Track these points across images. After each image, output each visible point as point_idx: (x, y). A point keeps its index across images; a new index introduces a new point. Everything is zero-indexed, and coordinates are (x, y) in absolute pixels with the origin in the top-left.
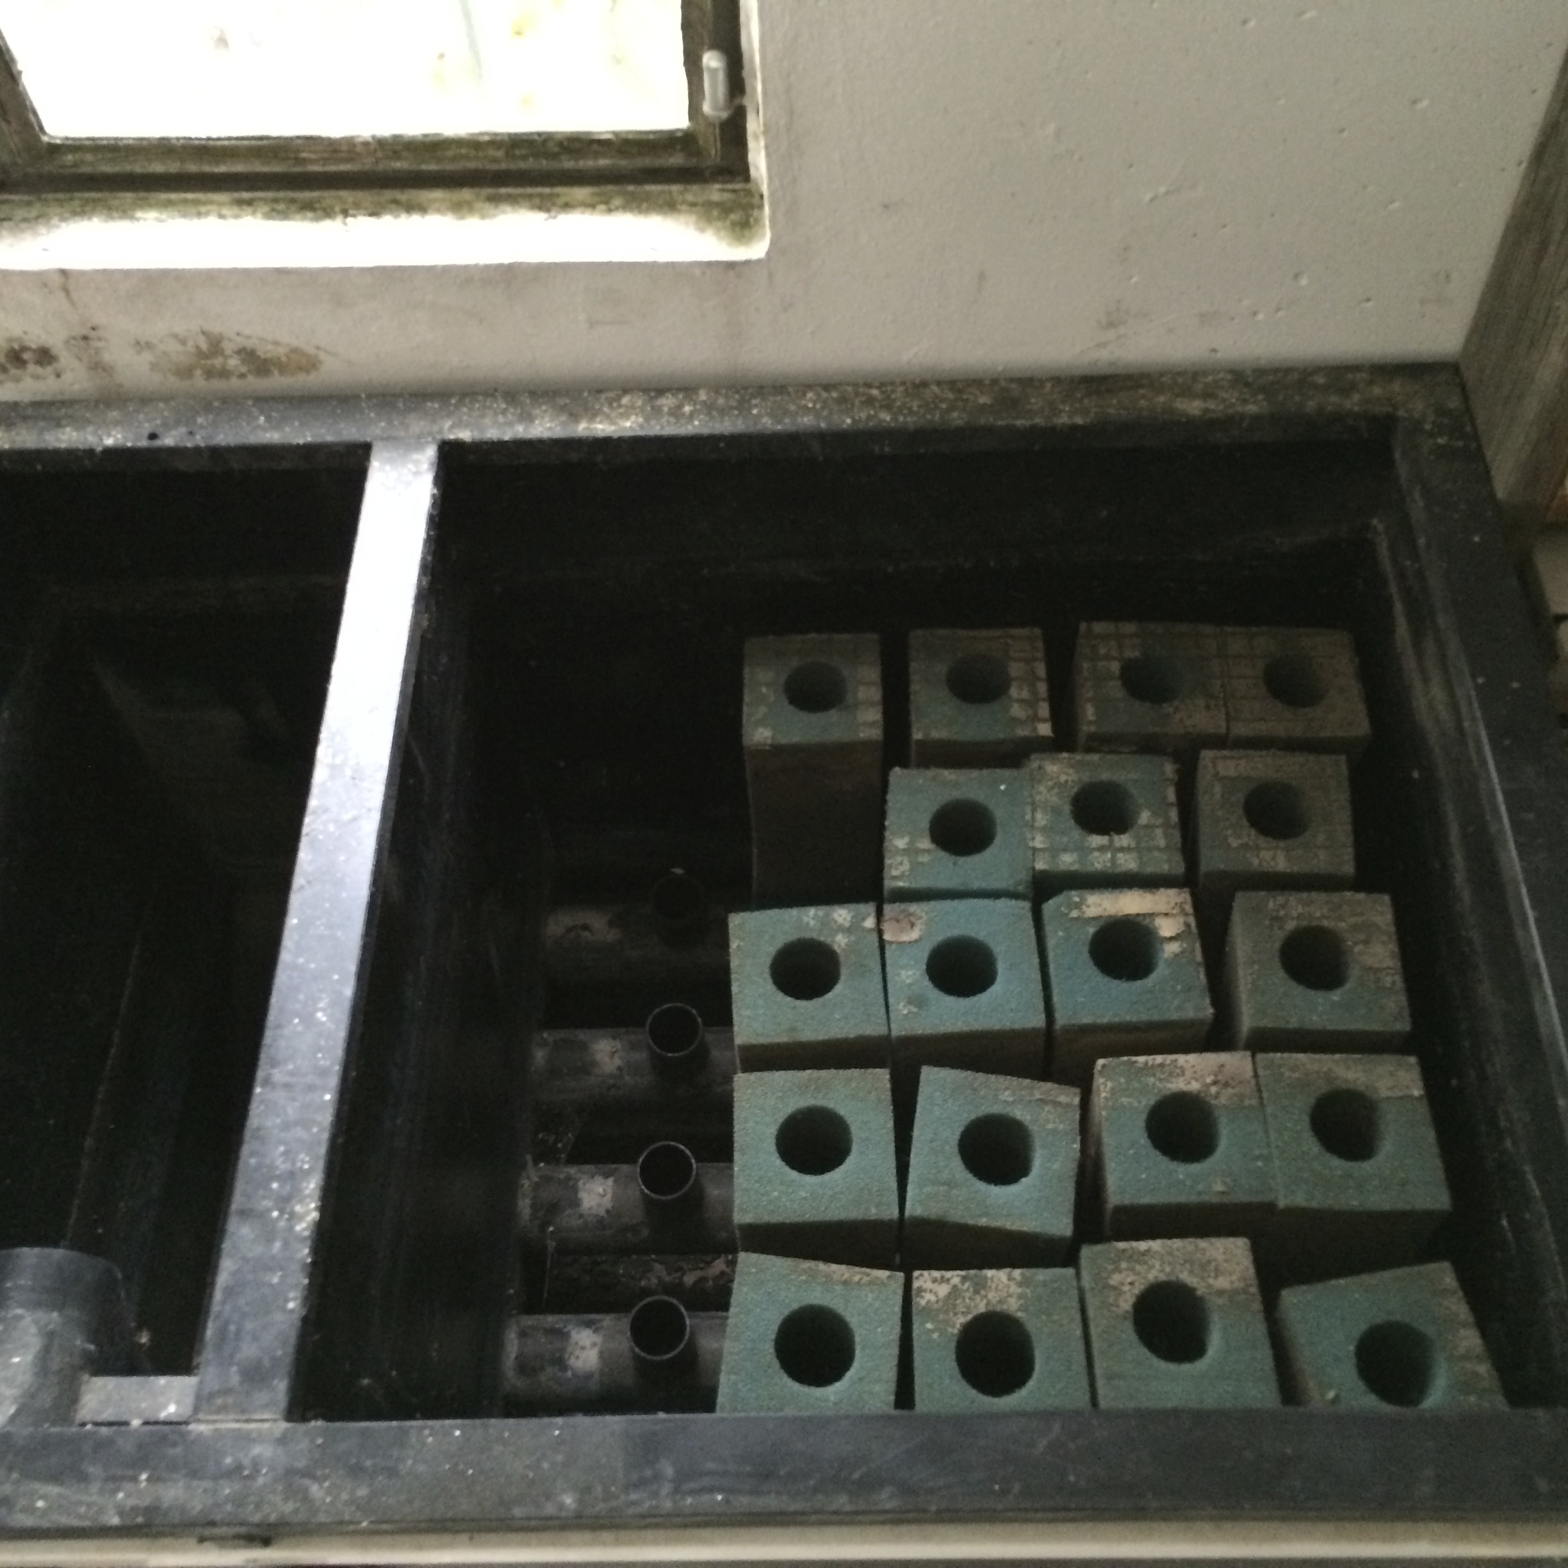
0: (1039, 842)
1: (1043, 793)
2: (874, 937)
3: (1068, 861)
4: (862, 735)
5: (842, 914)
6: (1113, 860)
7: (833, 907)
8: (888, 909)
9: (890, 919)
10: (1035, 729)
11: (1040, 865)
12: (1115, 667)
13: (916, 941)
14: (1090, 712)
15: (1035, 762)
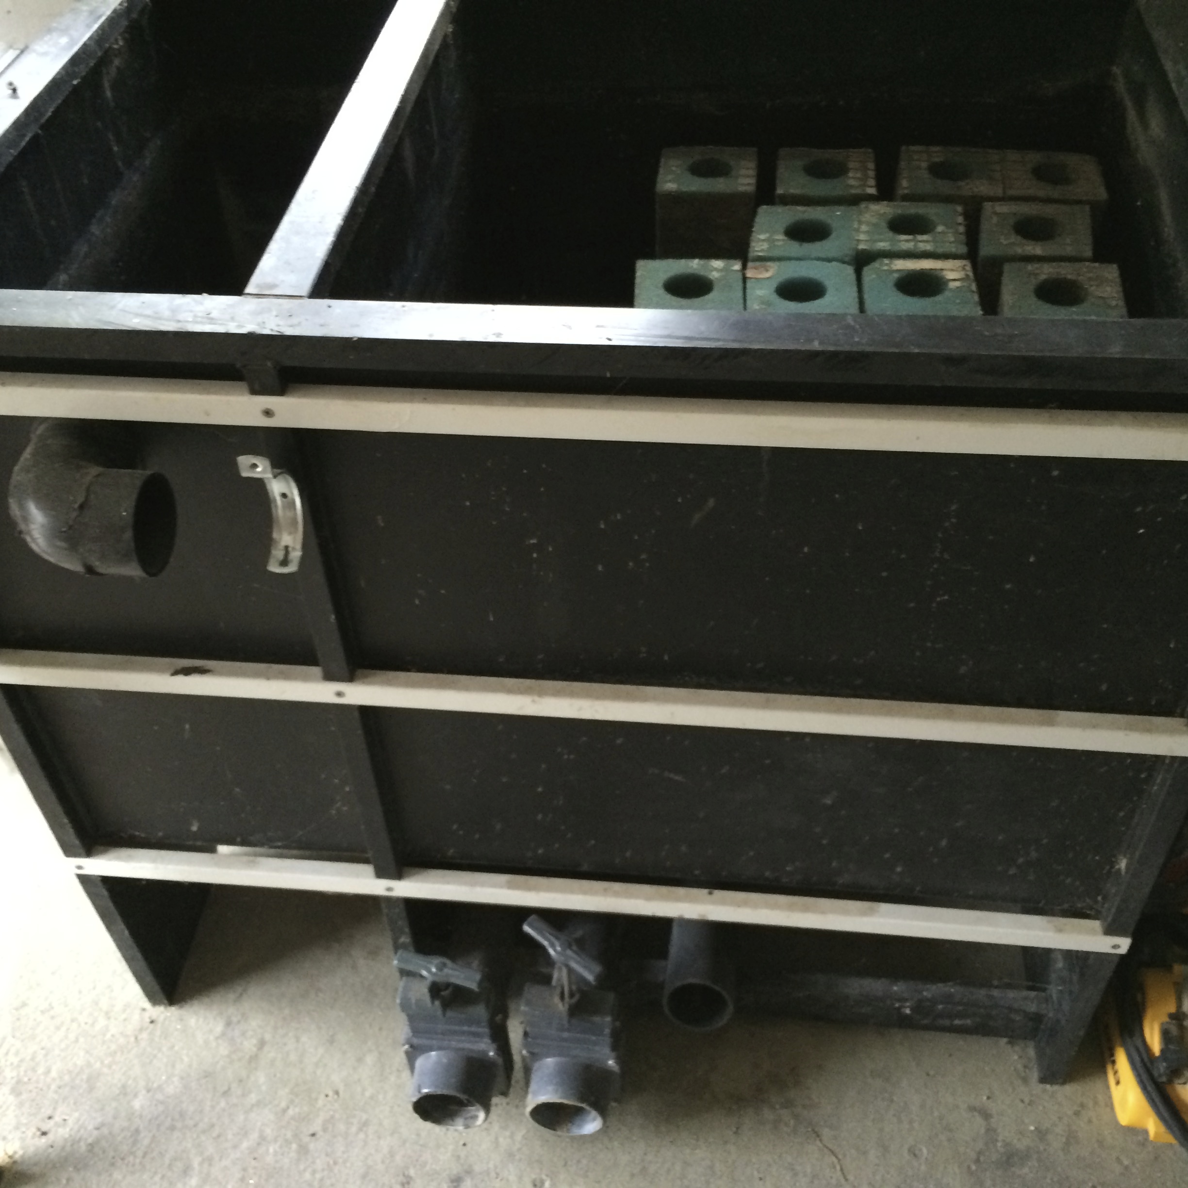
0: (862, 237)
1: (867, 217)
2: (740, 275)
3: (883, 245)
4: (740, 189)
5: (718, 264)
6: (915, 245)
7: (711, 260)
8: (750, 264)
9: (752, 268)
10: (864, 190)
11: (861, 247)
12: (924, 165)
13: (768, 278)
14: (905, 183)
15: (863, 205)
